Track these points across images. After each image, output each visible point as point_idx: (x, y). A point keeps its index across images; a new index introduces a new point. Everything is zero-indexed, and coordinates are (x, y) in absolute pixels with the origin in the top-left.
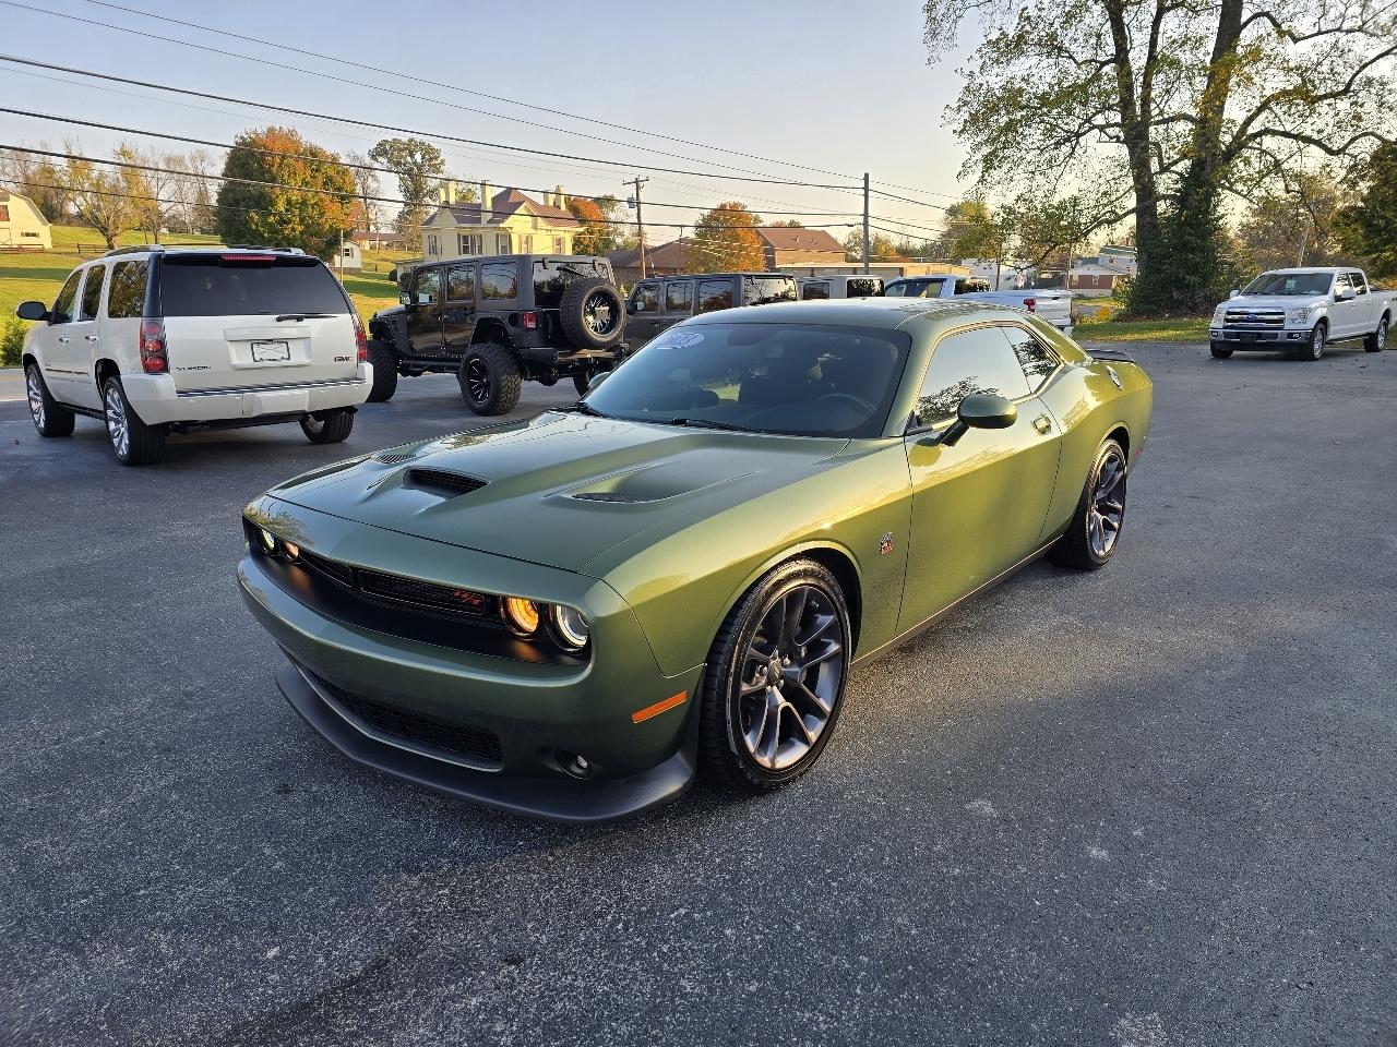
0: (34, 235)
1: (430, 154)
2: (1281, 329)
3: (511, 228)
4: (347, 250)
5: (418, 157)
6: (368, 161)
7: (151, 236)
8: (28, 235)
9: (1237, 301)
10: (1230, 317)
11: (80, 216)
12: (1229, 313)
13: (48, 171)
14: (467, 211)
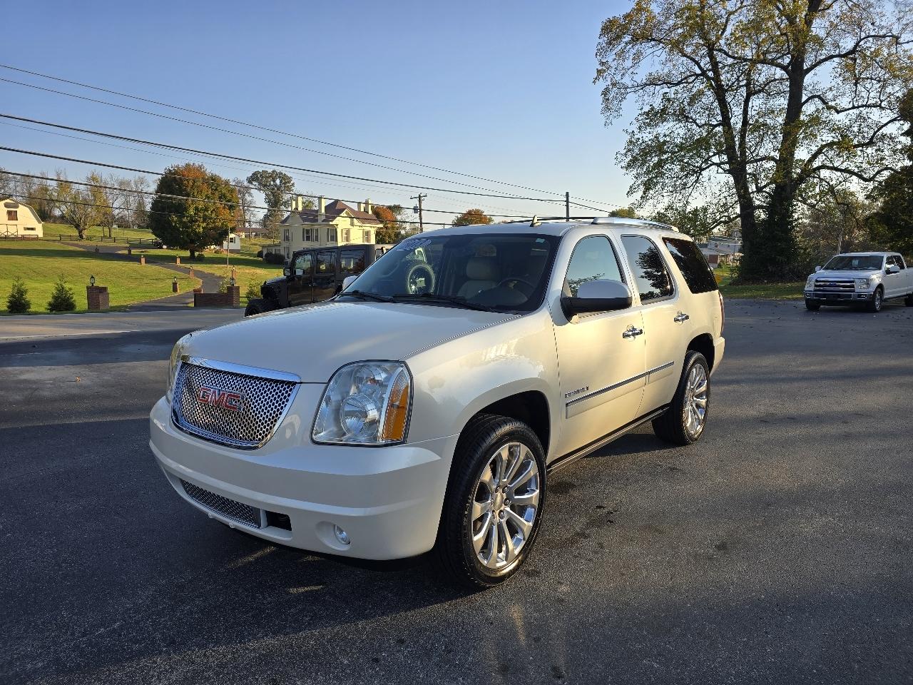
0: (32, 229)
1: (286, 180)
2: (854, 291)
3: (337, 225)
4: (232, 239)
5: (278, 182)
6: (246, 184)
7: (106, 229)
8: (28, 229)
10: (819, 284)
11: (62, 217)
12: (817, 281)
13: (45, 189)
14: (309, 215)
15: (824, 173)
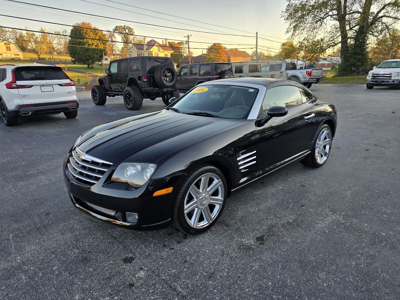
0: (18, 55)
1: (130, 30)
2: (391, 79)
3: (152, 51)
4: (106, 58)
5: (127, 31)
6: (112, 32)
8: (16, 55)
9: (375, 70)
10: (373, 75)
11: (31, 50)
13: (21, 36)
14: (139, 46)
15: (384, 20)
